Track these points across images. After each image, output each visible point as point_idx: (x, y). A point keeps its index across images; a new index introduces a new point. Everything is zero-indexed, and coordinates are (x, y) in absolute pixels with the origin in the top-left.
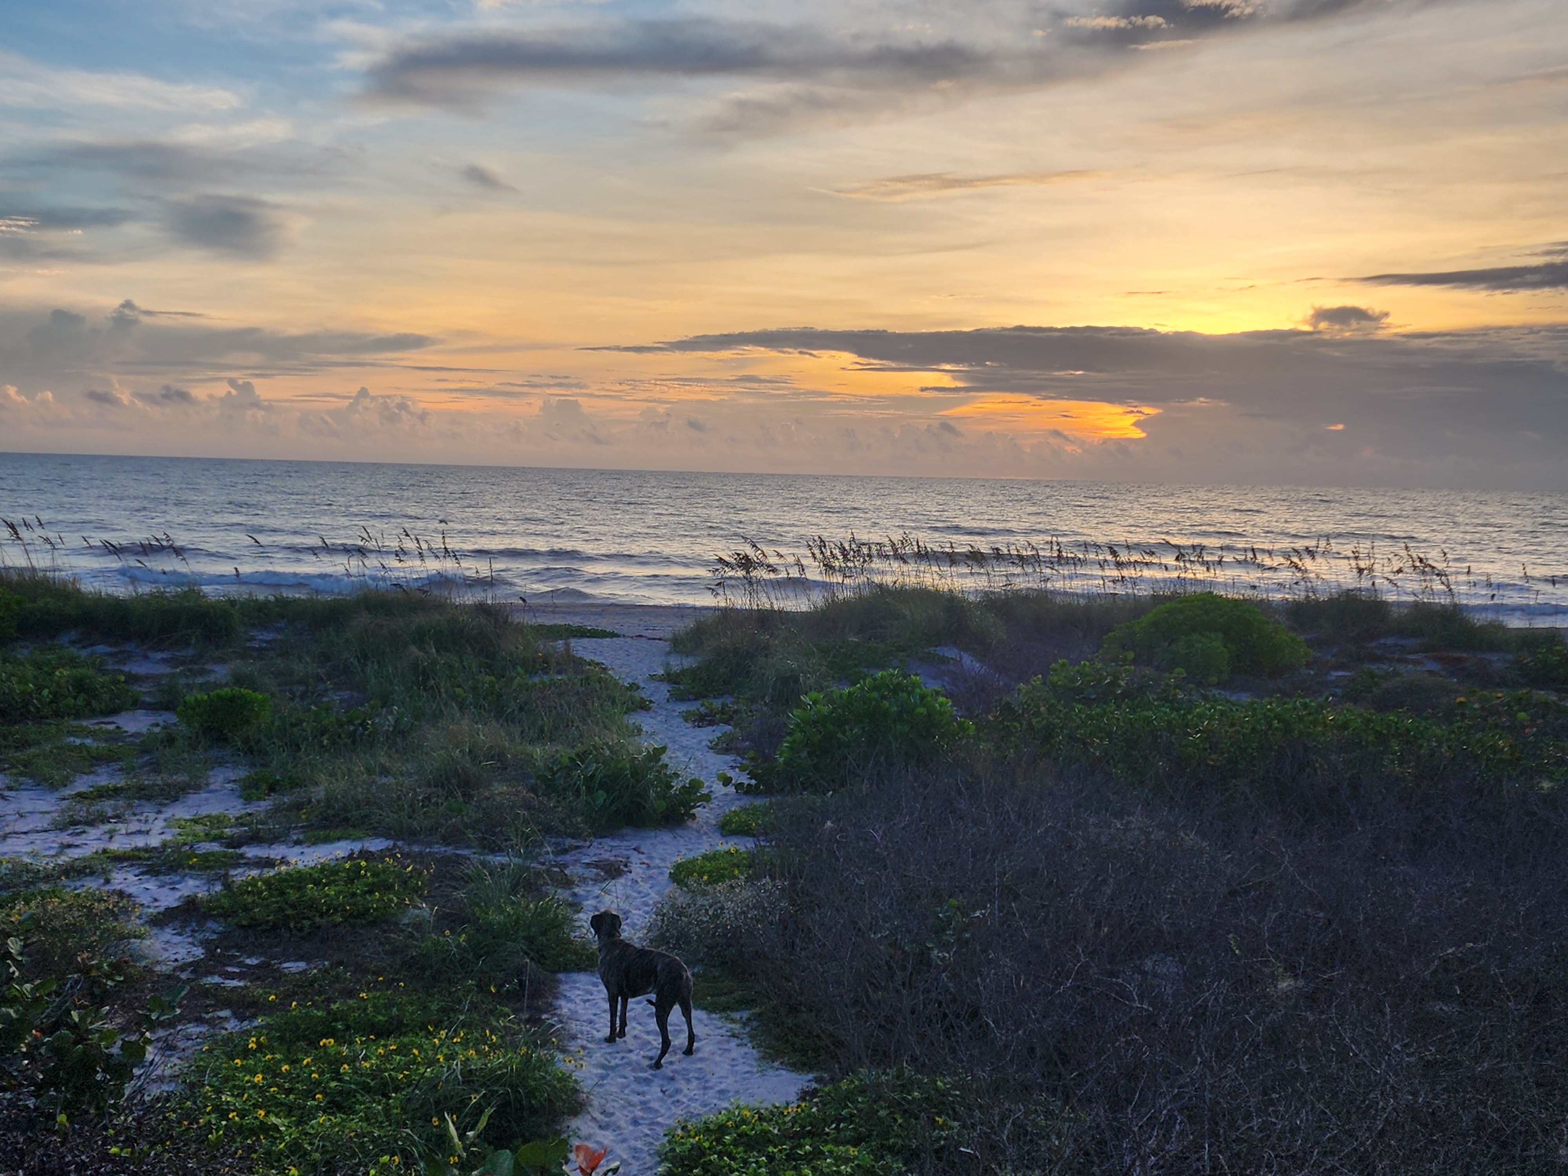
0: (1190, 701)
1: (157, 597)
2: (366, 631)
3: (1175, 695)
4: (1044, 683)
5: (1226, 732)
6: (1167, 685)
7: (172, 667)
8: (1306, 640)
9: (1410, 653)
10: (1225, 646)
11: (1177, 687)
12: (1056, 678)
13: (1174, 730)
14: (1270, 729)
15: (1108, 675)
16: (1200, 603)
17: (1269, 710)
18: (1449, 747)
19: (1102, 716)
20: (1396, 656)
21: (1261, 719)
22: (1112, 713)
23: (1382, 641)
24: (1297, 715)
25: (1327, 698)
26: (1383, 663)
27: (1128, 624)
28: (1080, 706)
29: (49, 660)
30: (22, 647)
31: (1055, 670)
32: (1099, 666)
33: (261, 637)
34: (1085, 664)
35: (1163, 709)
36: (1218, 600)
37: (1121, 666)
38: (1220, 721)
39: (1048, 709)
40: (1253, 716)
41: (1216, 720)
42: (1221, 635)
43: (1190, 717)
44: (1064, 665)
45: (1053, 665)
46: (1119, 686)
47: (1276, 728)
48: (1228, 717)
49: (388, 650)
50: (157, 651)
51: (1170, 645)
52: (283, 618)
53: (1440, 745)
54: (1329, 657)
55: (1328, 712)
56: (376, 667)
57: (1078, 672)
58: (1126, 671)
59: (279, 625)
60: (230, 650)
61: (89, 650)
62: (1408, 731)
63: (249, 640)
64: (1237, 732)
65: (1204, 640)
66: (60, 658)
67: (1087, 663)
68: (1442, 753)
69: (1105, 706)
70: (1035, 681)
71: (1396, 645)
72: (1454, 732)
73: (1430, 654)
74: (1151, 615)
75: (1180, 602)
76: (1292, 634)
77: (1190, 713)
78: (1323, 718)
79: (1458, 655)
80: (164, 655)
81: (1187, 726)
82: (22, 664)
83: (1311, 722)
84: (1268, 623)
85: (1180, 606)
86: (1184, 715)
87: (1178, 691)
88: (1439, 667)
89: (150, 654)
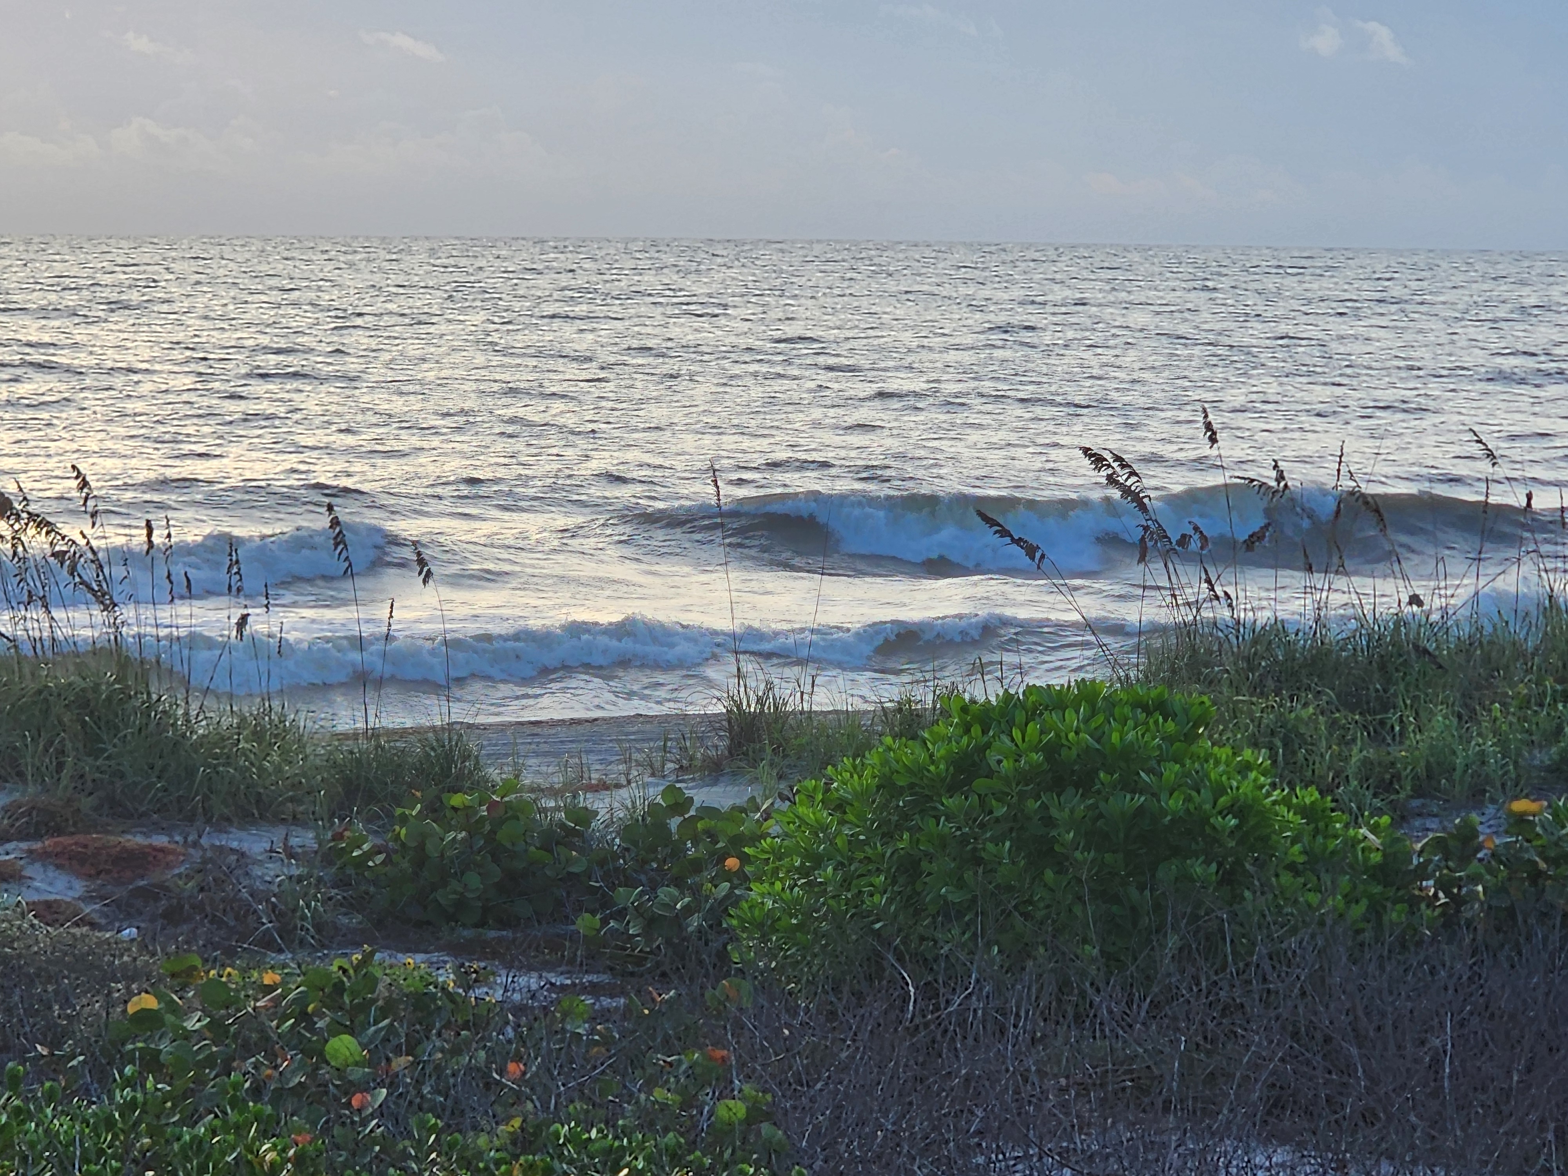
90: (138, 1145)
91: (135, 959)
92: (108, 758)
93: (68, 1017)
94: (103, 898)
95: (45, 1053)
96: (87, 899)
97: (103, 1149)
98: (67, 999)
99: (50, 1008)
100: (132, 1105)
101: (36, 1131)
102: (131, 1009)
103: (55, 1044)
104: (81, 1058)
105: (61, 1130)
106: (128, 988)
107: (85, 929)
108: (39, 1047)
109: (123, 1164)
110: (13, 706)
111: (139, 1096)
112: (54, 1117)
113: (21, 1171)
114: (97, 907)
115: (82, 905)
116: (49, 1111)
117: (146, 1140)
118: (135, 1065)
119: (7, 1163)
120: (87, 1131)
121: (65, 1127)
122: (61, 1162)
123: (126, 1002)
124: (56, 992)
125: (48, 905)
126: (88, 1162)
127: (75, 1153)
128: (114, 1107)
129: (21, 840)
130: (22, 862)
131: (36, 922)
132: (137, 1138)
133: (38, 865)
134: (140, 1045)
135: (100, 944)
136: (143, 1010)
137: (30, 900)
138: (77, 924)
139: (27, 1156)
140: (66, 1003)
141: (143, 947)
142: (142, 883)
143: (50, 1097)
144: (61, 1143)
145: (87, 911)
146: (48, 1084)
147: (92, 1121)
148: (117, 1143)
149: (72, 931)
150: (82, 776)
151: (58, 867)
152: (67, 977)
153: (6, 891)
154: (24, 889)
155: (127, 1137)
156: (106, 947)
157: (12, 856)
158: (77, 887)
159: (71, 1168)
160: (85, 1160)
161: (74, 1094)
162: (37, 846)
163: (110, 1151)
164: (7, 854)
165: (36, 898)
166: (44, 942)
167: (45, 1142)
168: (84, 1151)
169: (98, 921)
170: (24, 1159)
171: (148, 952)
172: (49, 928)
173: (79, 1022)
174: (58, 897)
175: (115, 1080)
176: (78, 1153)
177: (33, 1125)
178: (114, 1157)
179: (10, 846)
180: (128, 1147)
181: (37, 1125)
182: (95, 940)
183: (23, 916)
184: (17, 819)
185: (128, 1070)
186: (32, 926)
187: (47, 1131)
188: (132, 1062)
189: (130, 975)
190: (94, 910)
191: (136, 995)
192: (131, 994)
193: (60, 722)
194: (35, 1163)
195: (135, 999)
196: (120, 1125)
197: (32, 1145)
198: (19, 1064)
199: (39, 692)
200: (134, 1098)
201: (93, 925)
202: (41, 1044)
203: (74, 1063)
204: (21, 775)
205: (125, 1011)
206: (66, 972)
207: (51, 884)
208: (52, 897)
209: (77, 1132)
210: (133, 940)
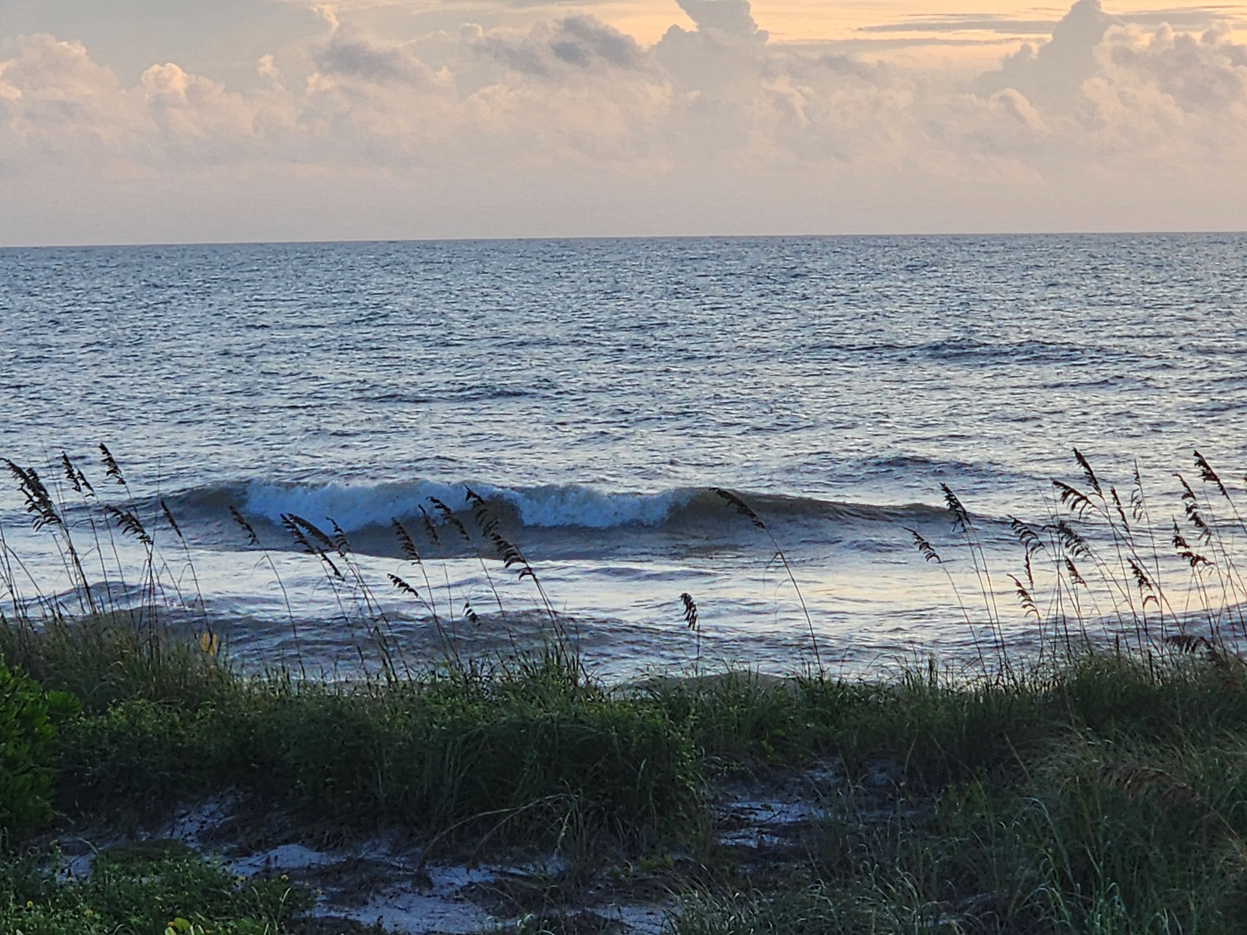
1: (450, 693)
2: (1087, 791)
7: (500, 914)
29: (149, 891)
30: (67, 851)
33: (763, 816)
49: (1155, 852)
50: (455, 863)
52: (833, 752)
56: (1121, 910)
59: (819, 776)
60: (670, 858)
61: (257, 859)
63: (729, 827)
66: (175, 884)
80: (476, 877)
82: (70, 903)
89: (438, 876)
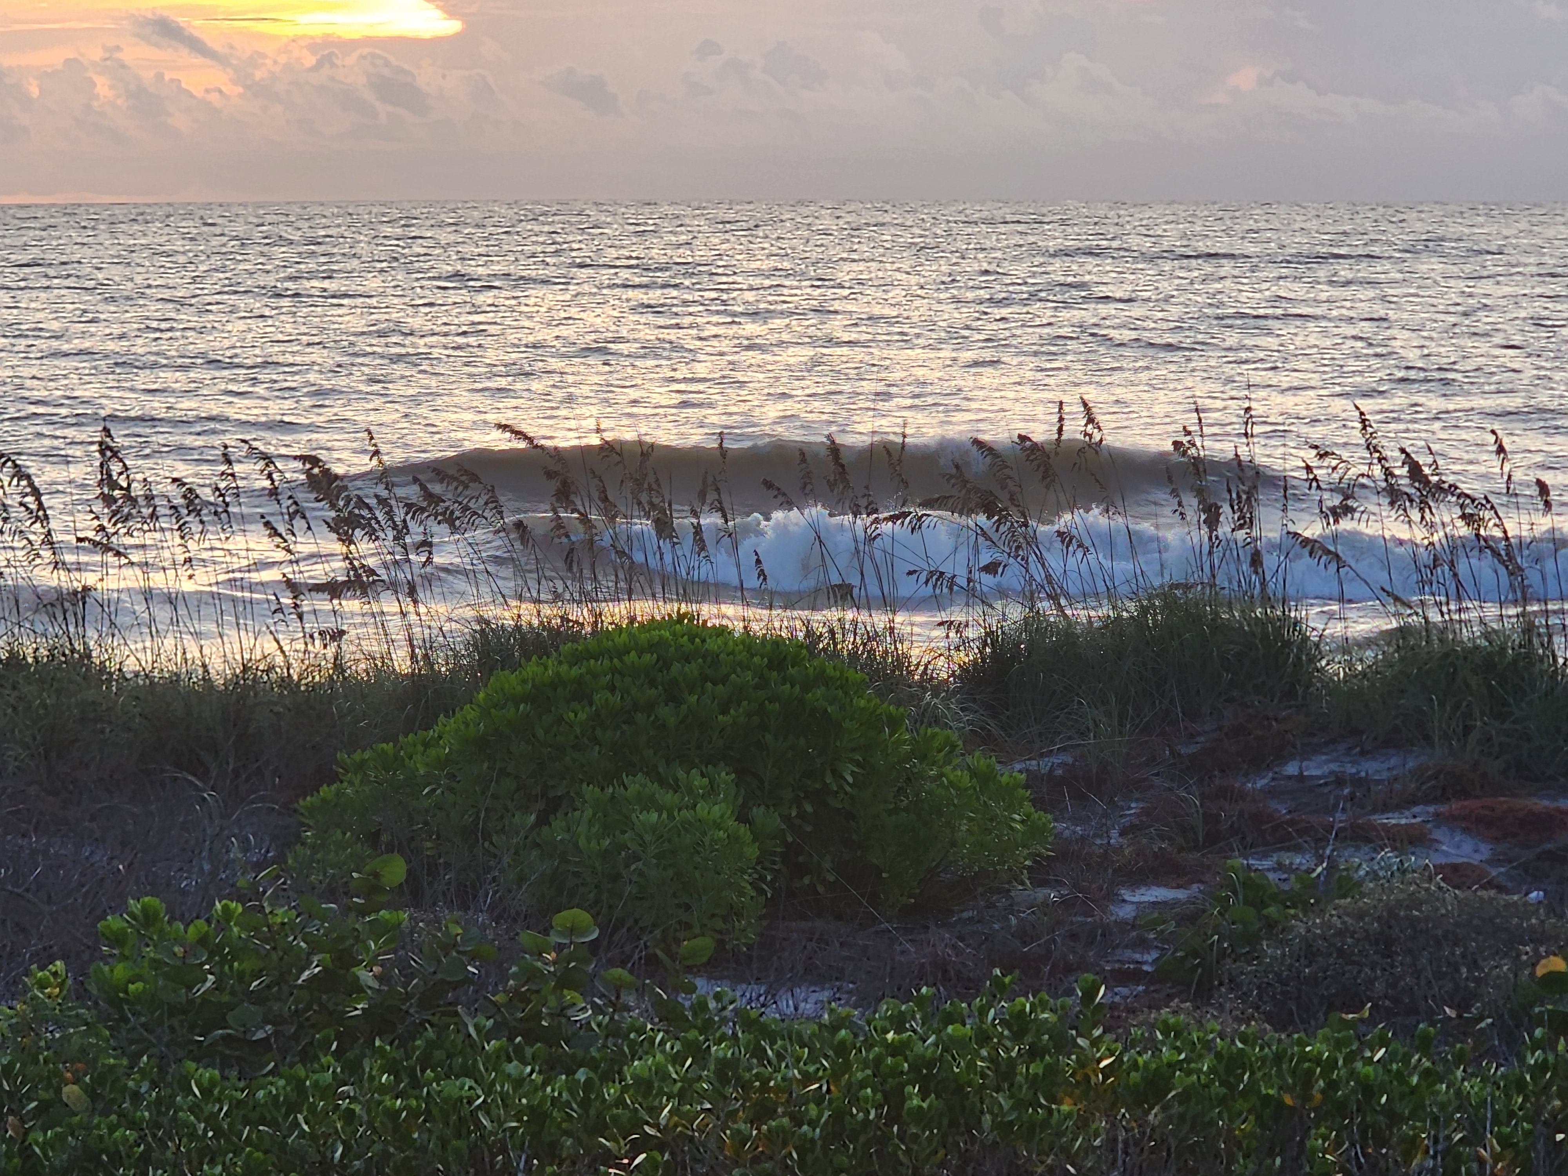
0: (613, 1031)
3: (562, 1012)
4: (81, 994)
5: (741, 1139)
6: (532, 975)
8: (1033, 780)
9: (1385, 808)
10: (743, 818)
11: (565, 981)
12: (120, 971)
13: (554, 1145)
14: (892, 1119)
15: (315, 947)
16: (648, 658)
17: (895, 1050)
18: (1504, 1141)
19: (292, 1108)
20: (1340, 819)
21: (863, 1085)
22: (329, 1092)
23: (1291, 769)
24: (993, 1059)
25: (1090, 994)
26: (1298, 849)
27: (388, 747)
28: (208, 1074)
31: (118, 940)
32: (281, 915)
34: (227, 912)
35: (512, 1068)
36: (712, 645)
37: (362, 912)
38: (719, 1097)
39: (92, 1093)
40: (835, 1076)
41: (703, 1096)
42: (725, 776)
43: (611, 1092)
44: (149, 918)
45: (113, 922)
46: (357, 989)
47: (918, 1113)
48: (746, 1086)
51: (543, 820)
53: (1475, 1138)
54: (1115, 838)
55: (1095, 1043)
57: (203, 941)
58: (378, 929)
62: (1369, 1090)
64: (780, 1138)
65: (668, 798)
67: (237, 907)
68: (1481, 1162)
69: (300, 1071)
70: (42, 985)
71: (1339, 781)
72: (1521, 1085)
73: (1455, 806)
74: (470, 712)
75: (576, 659)
76: (978, 760)
77: (607, 1078)
78: (1082, 1064)
79: (1543, 804)
81: (601, 1129)
83: (1033, 1082)
84: (894, 723)
85: (575, 671)
86: (588, 1085)
87: (569, 995)
88: (1485, 851)
90: (1549, 1107)
91: (1543, 922)
92: (1514, 722)
93: (1478, 980)
94: (1510, 861)
95: (1454, 1015)
96: (1493, 862)
97: (1513, 1111)
98: (1475, 962)
99: (1457, 970)
100: (1541, 1067)
101: (1447, 1092)
102: (1540, 971)
103: (1462, 1006)
104: (1490, 1021)
105: (1472, 1092)
106: (1536, 950)
107: (1492, 893)
108: (1447, 1010)
109: (1534, 1125)
110: (1420, 669)
111: (1551, 1058)
112: (1463, 1080)
113: (1433, 1133)
114: (1502, 870)
115: (1489, 869)
116: (1459, 1073)
117: (1557, 1103)
118: (1544, 1027)
119: (1418, 1124)
120: (1497, 1093)
121: (1476, 1089)
122: (1472, 1124)
123: (1534, 965)
124: (1463, 956)
125: (1455, 868)
126: (1499, 1125)
127: (1486, 1115)
128: (1524, 1069)
129: (1427, 803)
130: (1429, 826)
131: (1442, 884)
132: (1549, 1100)
133: (1444, 829)
134: (1550, 1007)
135: (1507, 905)
136: (1550, 973)
137: (1438, 862)
138: (1482, 887)
139: (1439, 1118)
140: (1474, 965)
141: (1551, 910)
142: (1548, 846)
143: (1460, 1058)
144: (1471, 1105)
145: (1494, 873)
146: (1458, 1046)
147: (1502, 1084)
148: (1528, 1105)
149: (1479, 893)
150: (1488, 740)
151: (1466, 831)
152: (1474, 940)
153: (1413, 853)
154: (1431, 852)
155: (1538, 1099)
156: (1513, 910)
157: (1418, 820)
158: (1483, 849)
159: (1481, 1130)
160: (1496, 1121)
161: (1481, 1057)
162: (1443, 808)
163: (1521, 1113)
164: (1415, 817)
165: (1444, 861)
166: (1452, 905)
167: (1455, 1103)
168: (1495, 1113)
169: (1504, 883)
170: (1435, 1120)
171: (1555, 915)
172: (1457, 892)
173: (1487, 985)
174: (1465, 860)
175: (1524, 1042)
176: (1489, 1115)
177: (1444, 1086)
178: (1525, 1119)
179: (1416, 809)
180: (1539, 1111)
181: (1447, 1087)
182: (1502, 903)
183: (1430, 879)
184: (1423, 783)
185: (1538, 1032)
186: (1440, 888)
187: (1458, 1093)
188: (1540, 1024)
189: (1538, 938)
190: (1501, 874)
191: (1544, 957)
192: (1538, 958)
193: (1467, 686)
194: (1447, 1125)
195: (1543, 962)
196: (1530, 1088)
197: (1443, 1106)
198: (1430, 1026)
199: (1447, 655)
200: (1545, 1060)
201: (1500, 889)
202: (1449, 1007)
203: (1483, 1025)
204: (1428, 738)
205: (1532, 974)
206: (1474, 935)
207: (1458, 847)
208: (1460, 860)
209: (1489, 1095)
210: (1540, 902)
